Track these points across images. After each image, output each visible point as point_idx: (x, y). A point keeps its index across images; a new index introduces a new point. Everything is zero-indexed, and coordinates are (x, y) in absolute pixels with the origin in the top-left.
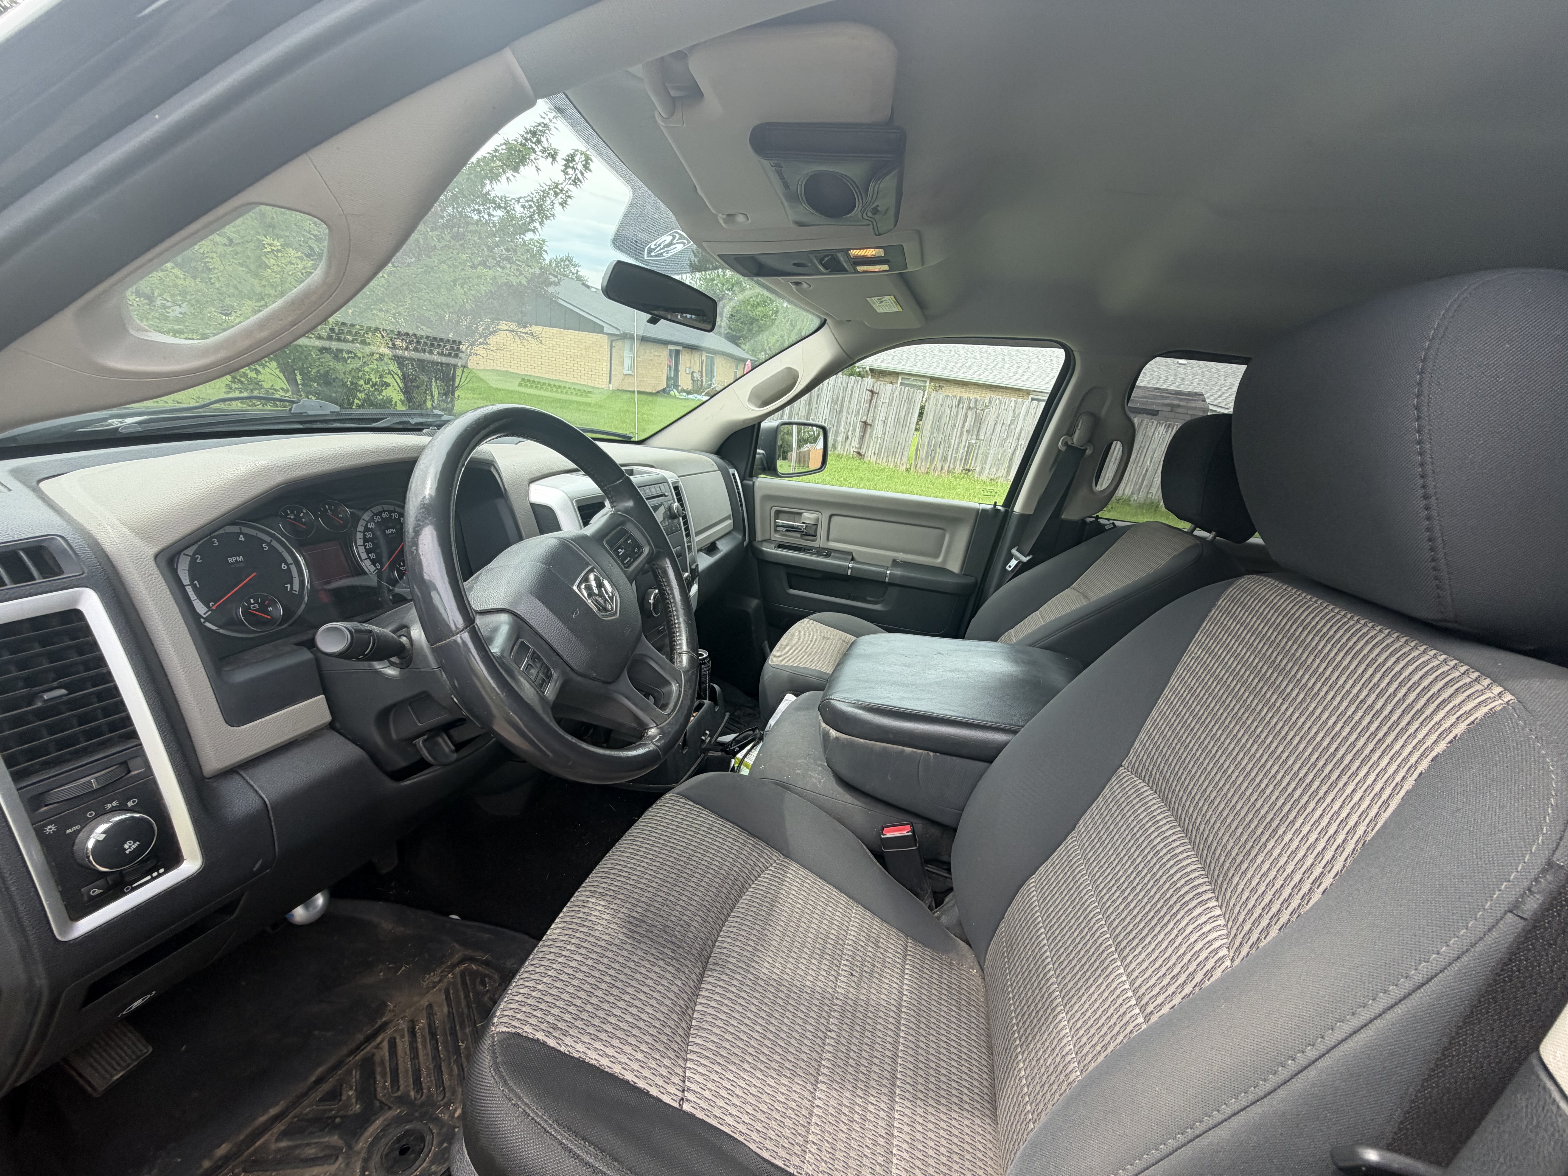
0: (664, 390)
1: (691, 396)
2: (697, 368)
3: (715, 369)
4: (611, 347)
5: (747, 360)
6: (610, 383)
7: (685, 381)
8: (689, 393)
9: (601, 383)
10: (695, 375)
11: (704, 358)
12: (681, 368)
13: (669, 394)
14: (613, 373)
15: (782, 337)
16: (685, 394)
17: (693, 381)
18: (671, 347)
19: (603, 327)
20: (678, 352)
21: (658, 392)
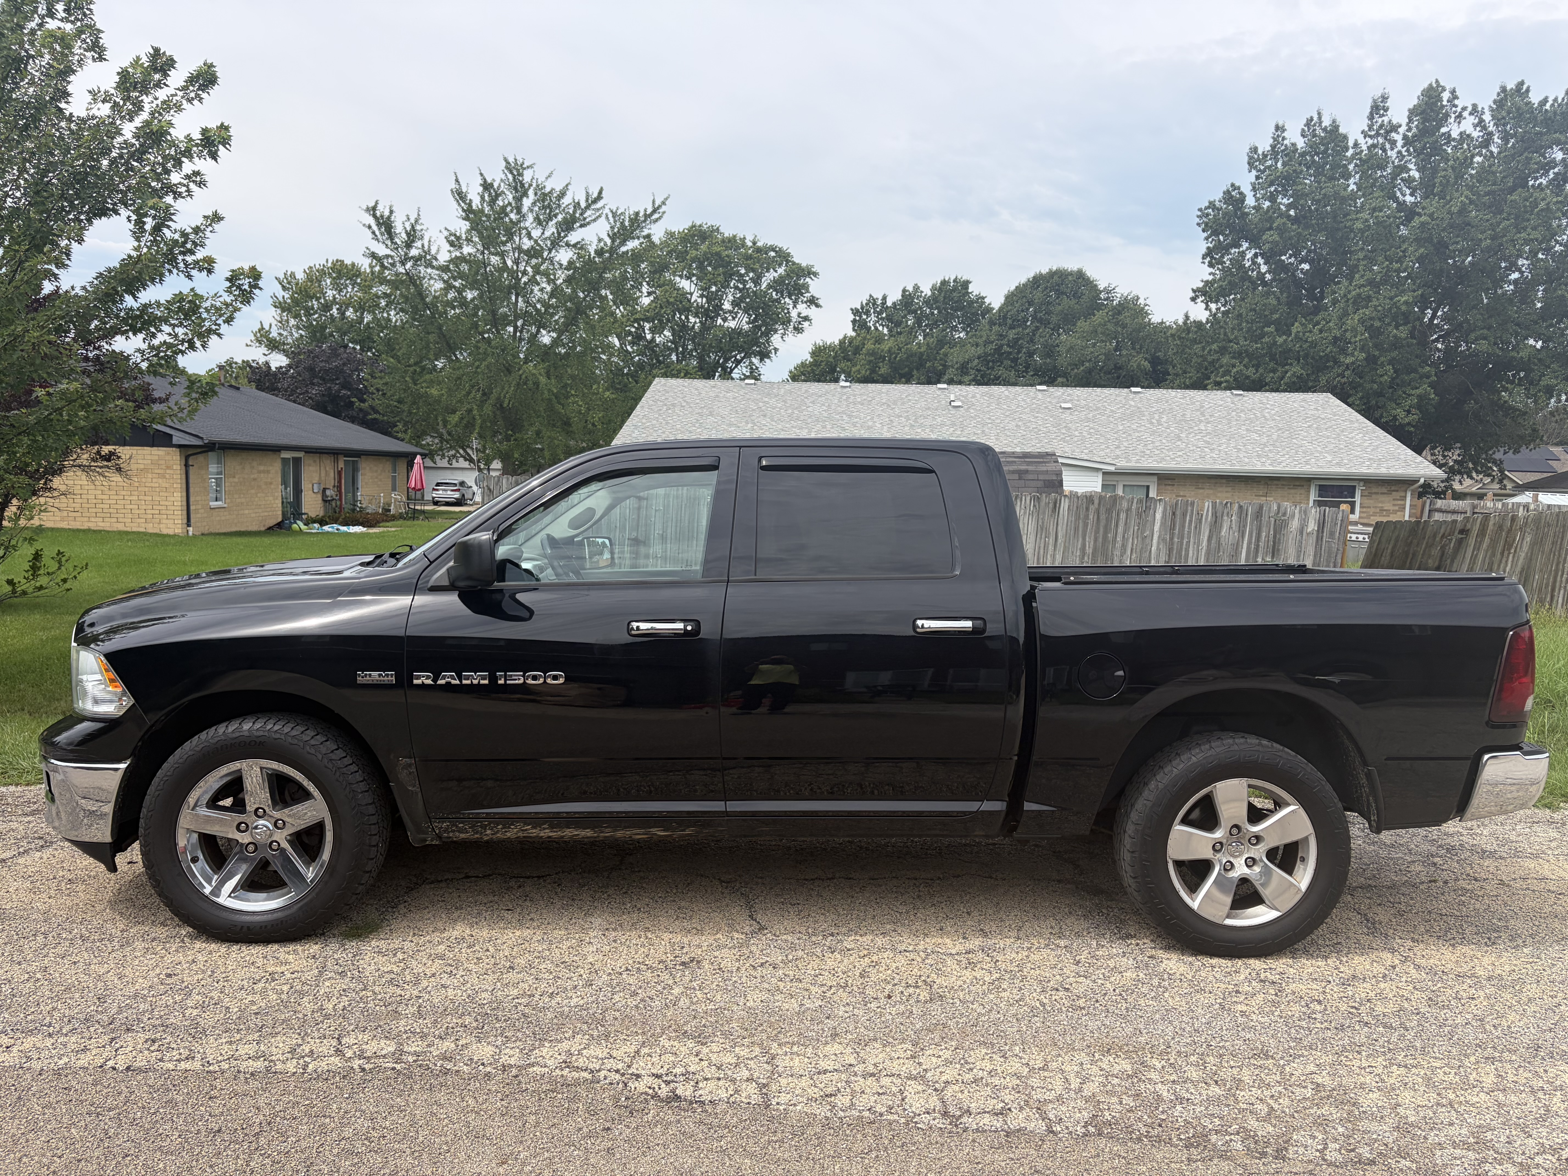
0: (279, 525)
1: (326, 528)
2: (330, 482)
3: (360, 477)
4: (187, 465)
5: (414, 455)
6: (189, 525)
7: (312, 504)
8: (322, 522)
9: (174, 525)
10: (328, 493)
11: (341, 465)
12: (305, 485)
13: (289, 528)
14: (192, 508)
15: (470, 411)
16: (316, 525)
17: (325, 501)
18: (286, 455)
19: (171, 436)
20: (297, 461)
21: (270, 528)
